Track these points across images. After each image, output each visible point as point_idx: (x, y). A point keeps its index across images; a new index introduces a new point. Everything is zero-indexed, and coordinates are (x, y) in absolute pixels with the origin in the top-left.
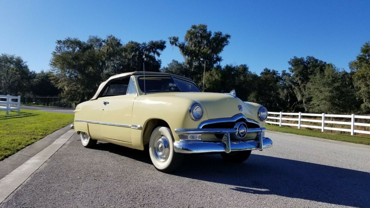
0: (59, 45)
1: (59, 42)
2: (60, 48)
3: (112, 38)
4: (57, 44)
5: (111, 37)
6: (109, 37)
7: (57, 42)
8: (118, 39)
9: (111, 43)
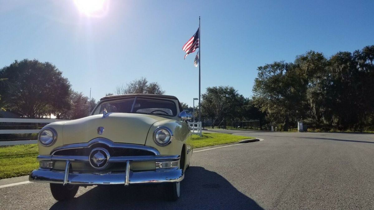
0: (260, 72)
1: (260, 68)
2: (262, 74)
3: (311, 54)
4: (258, 71)
5: (311, 52)
6: (309, 53)
7: (258, 68)
8: (320, 52)
9: (312, 59)
